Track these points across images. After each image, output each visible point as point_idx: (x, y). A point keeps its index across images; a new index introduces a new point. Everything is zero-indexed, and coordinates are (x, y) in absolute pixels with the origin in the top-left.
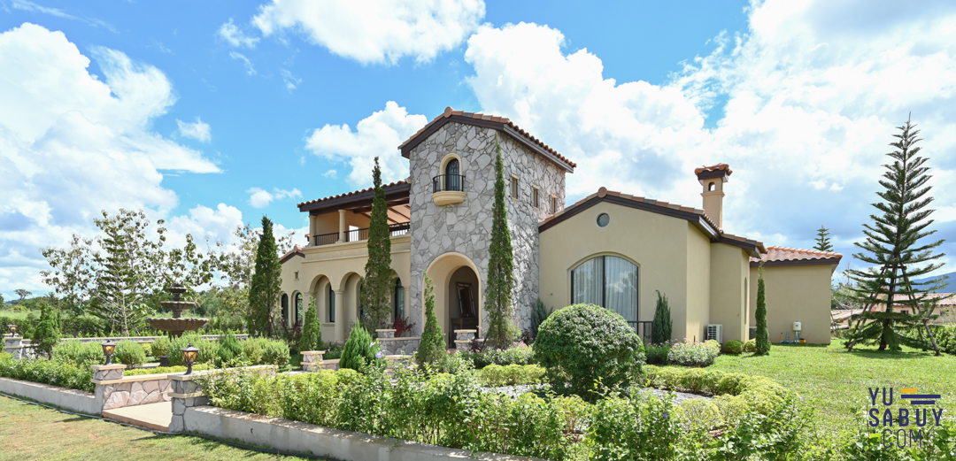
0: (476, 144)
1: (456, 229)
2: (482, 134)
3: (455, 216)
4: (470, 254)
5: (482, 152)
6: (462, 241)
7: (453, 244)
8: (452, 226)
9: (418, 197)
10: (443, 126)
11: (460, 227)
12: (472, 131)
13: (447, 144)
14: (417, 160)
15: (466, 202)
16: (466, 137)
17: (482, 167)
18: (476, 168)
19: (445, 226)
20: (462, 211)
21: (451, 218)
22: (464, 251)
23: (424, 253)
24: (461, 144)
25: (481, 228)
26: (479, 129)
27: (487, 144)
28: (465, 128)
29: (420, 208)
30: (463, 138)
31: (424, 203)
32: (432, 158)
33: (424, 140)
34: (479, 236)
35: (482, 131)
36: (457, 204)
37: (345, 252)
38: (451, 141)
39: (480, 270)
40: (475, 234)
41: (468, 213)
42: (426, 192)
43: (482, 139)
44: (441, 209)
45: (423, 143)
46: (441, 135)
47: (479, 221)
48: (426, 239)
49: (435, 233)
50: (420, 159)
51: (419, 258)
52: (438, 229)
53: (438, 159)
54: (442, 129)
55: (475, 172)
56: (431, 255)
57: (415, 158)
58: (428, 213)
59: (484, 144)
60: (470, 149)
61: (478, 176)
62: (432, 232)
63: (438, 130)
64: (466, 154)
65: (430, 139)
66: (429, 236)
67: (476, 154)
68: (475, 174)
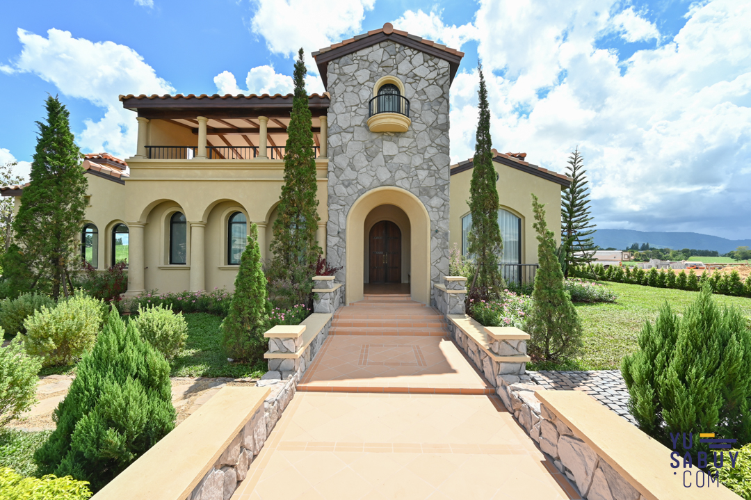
0: (422, 71)
1: (395, 160)
2: (431, 63)
3: (395, 146)
4: (416, 191)
5: (431, 82)
6: (404, 174)
7: (392, 177)
8: (391, 157)
9: (340, 117)
10: (379, 42)
11: (404, 159)
12: (419, 58)
13: (383, 64)
14: (340, 74)
15: (410, 134)
16: (410, 62)
17: (432, 98)
18: (424, 97)
19: (380, 156)
20: (404, 142)
21: (389, 148)
22: (408, 186)
23: (349, 185)
24: (404, 67)
25: (431, 164)
26: (428, 57)
27: (438, 75)
28: (409, 52)
29: (345, 131)
30: (406, 62)
31: (350, 126)
32: (363, 75)
33: (352, 53)
34: (427, 171)
35: (431, 60)
37: (210, 172)
38: (391, 62)
39: (429, 209)
40: (423, 169)
41: (414, 145)
42: (353, 114)
43: (432, 69)
44: (375, 136)
45: (350, 56)
46: (377, 53)
47: (427, 156)
48: (353, 169)
49: (367, 163)
50: (345, 74)
51: (341, 190)
52: (370, 157)
53: (372, 79)
54: (377, 46)
55: (423, 102)
56: (360, 187)
57: (337, 71)
58: (356, 138)
59: (433, 75)
60: (416, 75)
61: (426, 107)
62: (361, 161)
63: (371, 46)
64: (410, 80)
65: (359, 53)
66: (358, 165)
67: (422, 84)
68: (423, 104)
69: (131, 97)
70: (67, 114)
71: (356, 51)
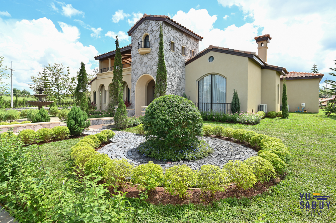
0: (155, 28)
1: (147, 64)
2: (157, 24)
4: (153, 74)
5: (157, 31)
6: (149, 69)
7: (146, 70)
8: (146, 63)
9: (134, 51)
10: (143, 22)
11: (149, 63)
12: (153, 23)
13: (144, 29)
14: (134, 37)
15: (151, 53)
16: (151, 25)
17: (157, 37)
18: (155, 38)
19: (143, 63)
20: (150, 56)
21: (146, 60)
22: (150, 73)
23: (136, 75)
24: (150, 28)
26: (156, 21)
27: (159, 27)
28: (151, 22)
29: (135, 56)
30: (150, 26)
31: (136, 54)
32: (139, 35)
33: (136, 28)
35: (157, 22)
36: (148, 53)
37: (110, 75)
38: (146, 28)
40: (155, 66)
41: (152, 57)
43: (157, 26)
44: (142, 56)
45: (136, 29)
46: (142, 26)
48: (137, 69)
50: (135, 36)
51: (134, 76)
52: (141, 64)
53: (141, 36)
54: (143, 23)
55: (155, 40)
56: (138, 75)
57: (133, 36)
58: (138, 58)
60: (153, 30)
61: (156, 41)
62: (139, 66)
63: (141, 24)
64: (151, 32)
65: (138, 27)
66: (138, 67)
67: (155, 32)
68: (155, 41)
69: (97, 57)
70: (85, 65)
71: (137, 27)
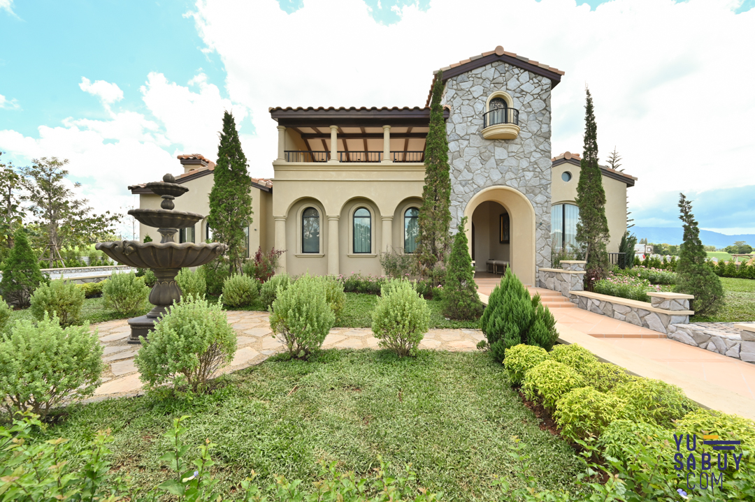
0: (528, 87)
1: (506, 163)
2: (536, 81)
3: (505, 151)
5: (535, 96)
6: (513, 176)
7: (503, 177)
8: (502, 161)
10: (491, 63)
11: (511, 163)
12: (525, 76)
13: (494, 81)
14: (457, 90)
15: (518, 140)
16: (518, 79)
17: (537, 111)
18: (530, 110)
19: (492, 160)
20: (513, 148)
21: (500, 152)
22: (516, 185)
23: (466, 184)
24: (513, 84)
25: (535, 166)
26: (533, 75)
27: (542, 90)
28: (516, 71)
29: (462, 138)
30: (514, 79)
31: (467, 134)
32: (478, 90)
33: (468, 72)
34: (533, 173)
35: (536, 77)
38: (501, 80)
39: (535, 205)
40: (529, 171)
41: (521, 150)
42: (469, 124)
43: (536, 85)
44: (488, 143)
45: (466, 74)
46: (489, 72)
47: (533, 160)
48: (469, 170)
49: (481, 166)
50: (462, 90)
52: (484, 161)
53: (485, 94)
54: (489, 66)
55: (529, 114)
56: (475, 186)
57: (455, 87)
58: (471, 145)
59: (538, 90)
60: (523, 91)
61: (532, 118)
62: (476, 164)
63: (485, 65)
64: (518, 95)
65: (474, 72)
66: (473, 168)
67: (528, 98)
68: (528, 116)
69: (279, 109)
71: (471, 70)
